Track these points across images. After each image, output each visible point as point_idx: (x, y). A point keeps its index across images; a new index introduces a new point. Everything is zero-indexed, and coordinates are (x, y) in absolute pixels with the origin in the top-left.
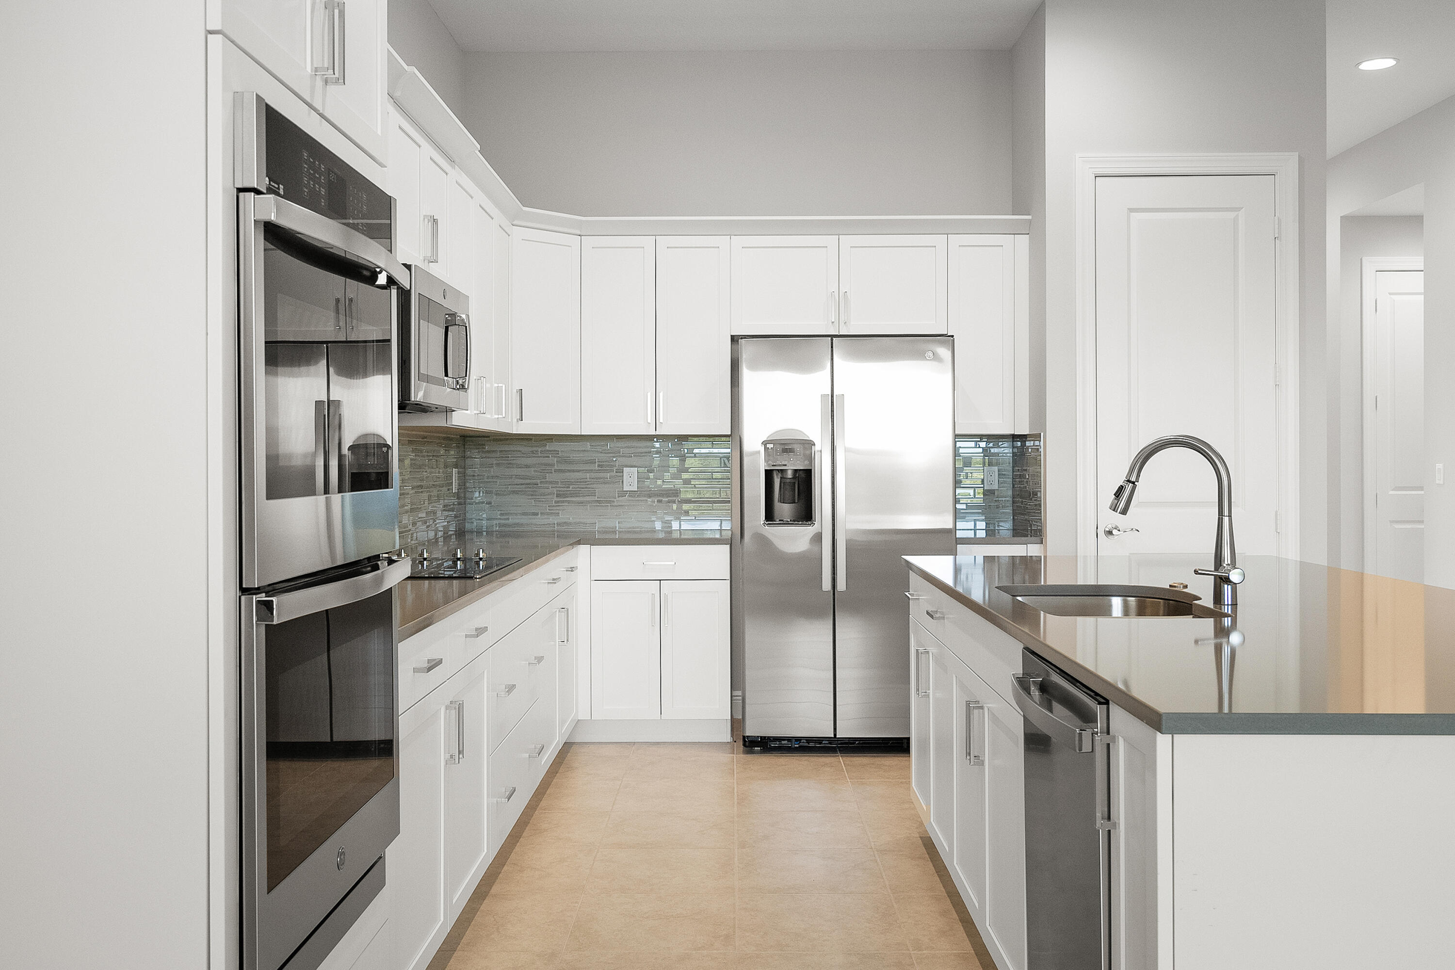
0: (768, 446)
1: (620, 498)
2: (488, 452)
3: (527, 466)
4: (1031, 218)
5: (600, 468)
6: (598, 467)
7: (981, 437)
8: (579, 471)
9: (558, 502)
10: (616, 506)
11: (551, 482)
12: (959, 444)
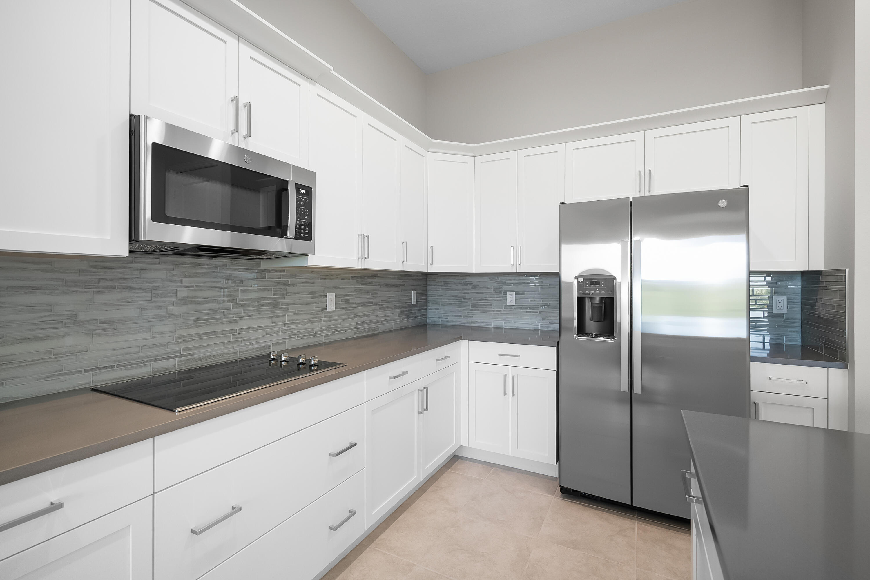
0: (579, 280)
1: (505, 310)
2: (438, 282)
3: (457, 290)
4: (829, 87)
5: (494, 292)
6: (493, 291)
7: (768, 273)
8: (483, 293)
9: (471, 310)
10: (503, 313)
11: (468, 299)
12: (751, 278)
